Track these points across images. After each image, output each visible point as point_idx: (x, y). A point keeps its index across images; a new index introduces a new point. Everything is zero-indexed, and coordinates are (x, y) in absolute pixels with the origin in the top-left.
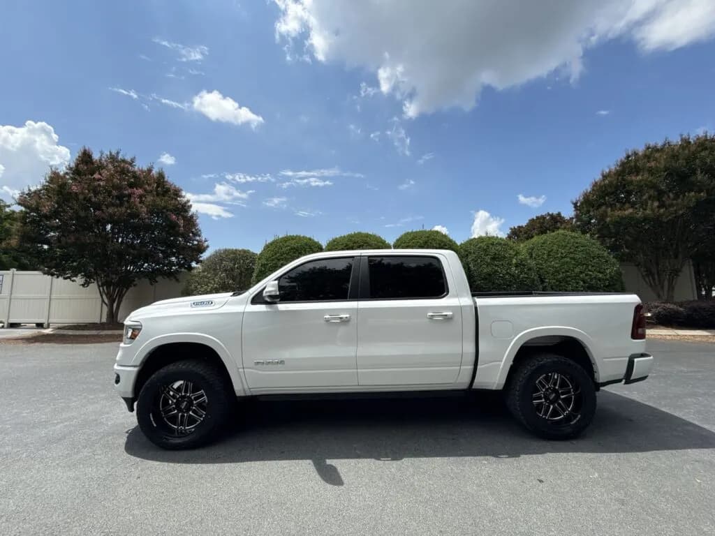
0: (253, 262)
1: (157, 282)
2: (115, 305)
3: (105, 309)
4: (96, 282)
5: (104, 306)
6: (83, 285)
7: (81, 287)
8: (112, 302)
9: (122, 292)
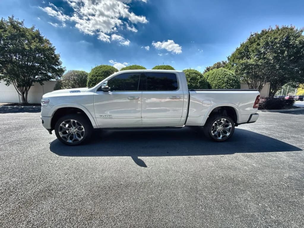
0: (86, 76)
1: (44, 84)
2: (25, 95)
3: (21, 97)
4: (12, 83)
5: (20, 96)
6: (6, 85)
7: (5, 85)
8: (23, 93)
9: (27, 89)
